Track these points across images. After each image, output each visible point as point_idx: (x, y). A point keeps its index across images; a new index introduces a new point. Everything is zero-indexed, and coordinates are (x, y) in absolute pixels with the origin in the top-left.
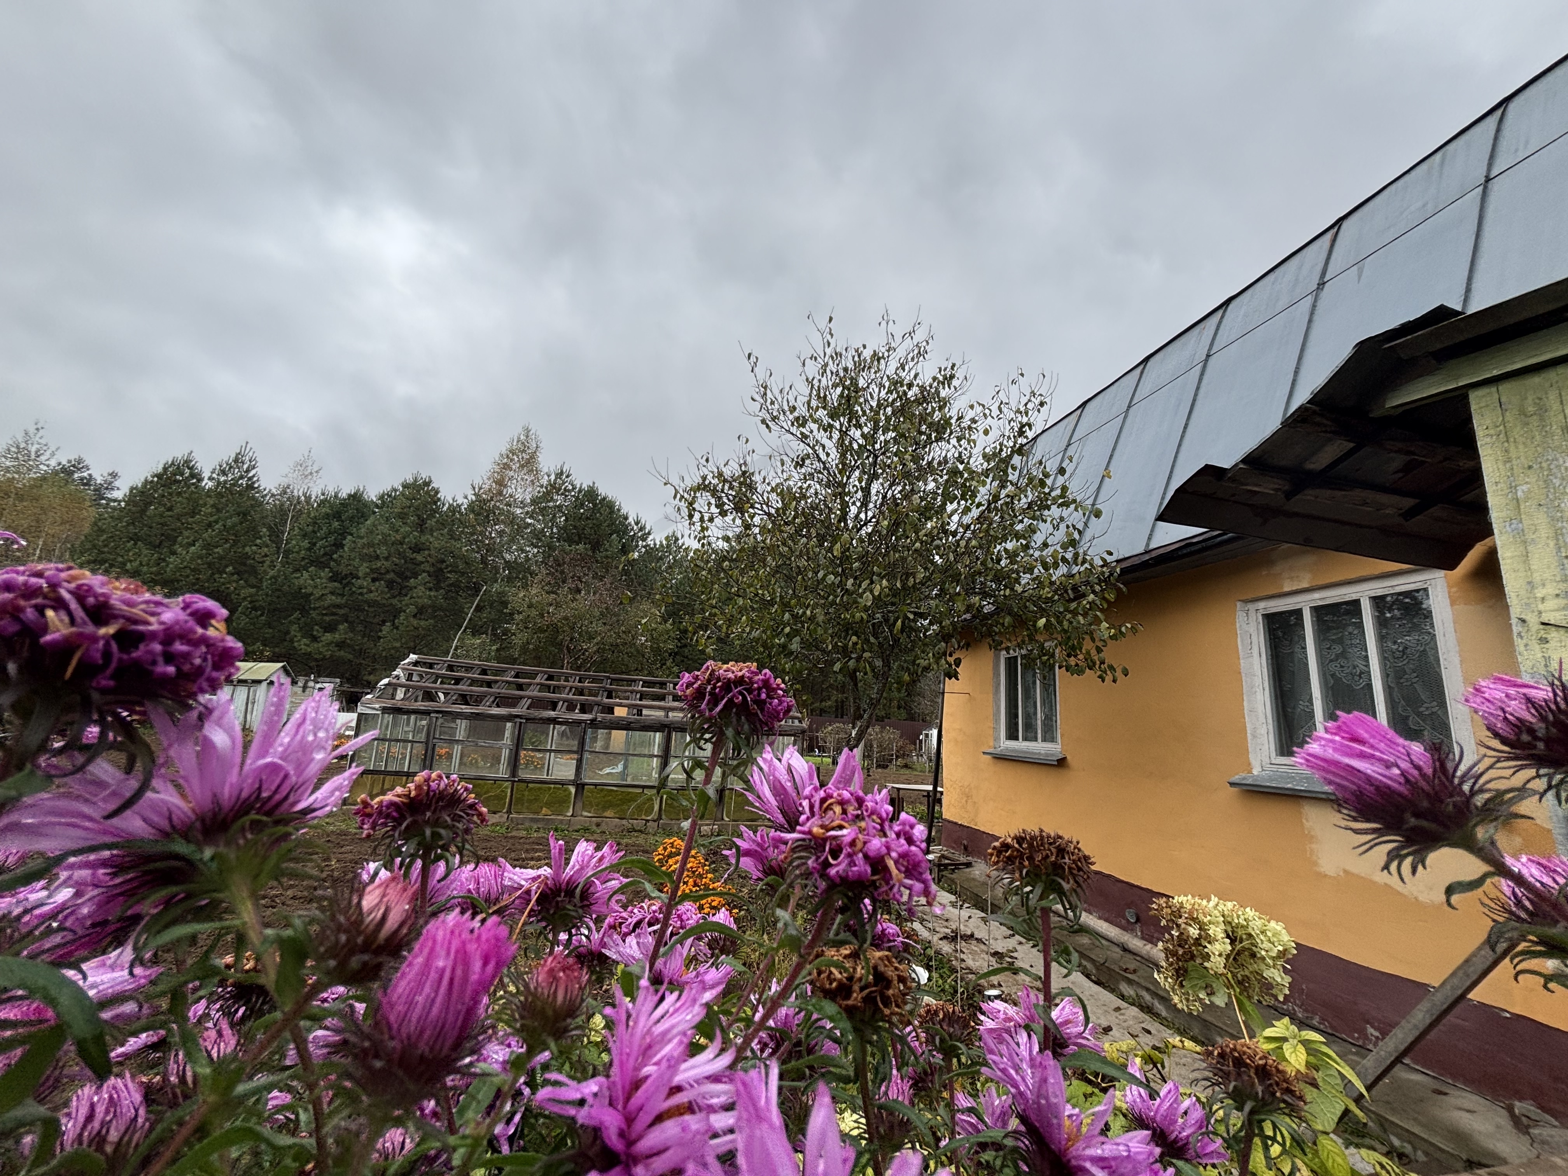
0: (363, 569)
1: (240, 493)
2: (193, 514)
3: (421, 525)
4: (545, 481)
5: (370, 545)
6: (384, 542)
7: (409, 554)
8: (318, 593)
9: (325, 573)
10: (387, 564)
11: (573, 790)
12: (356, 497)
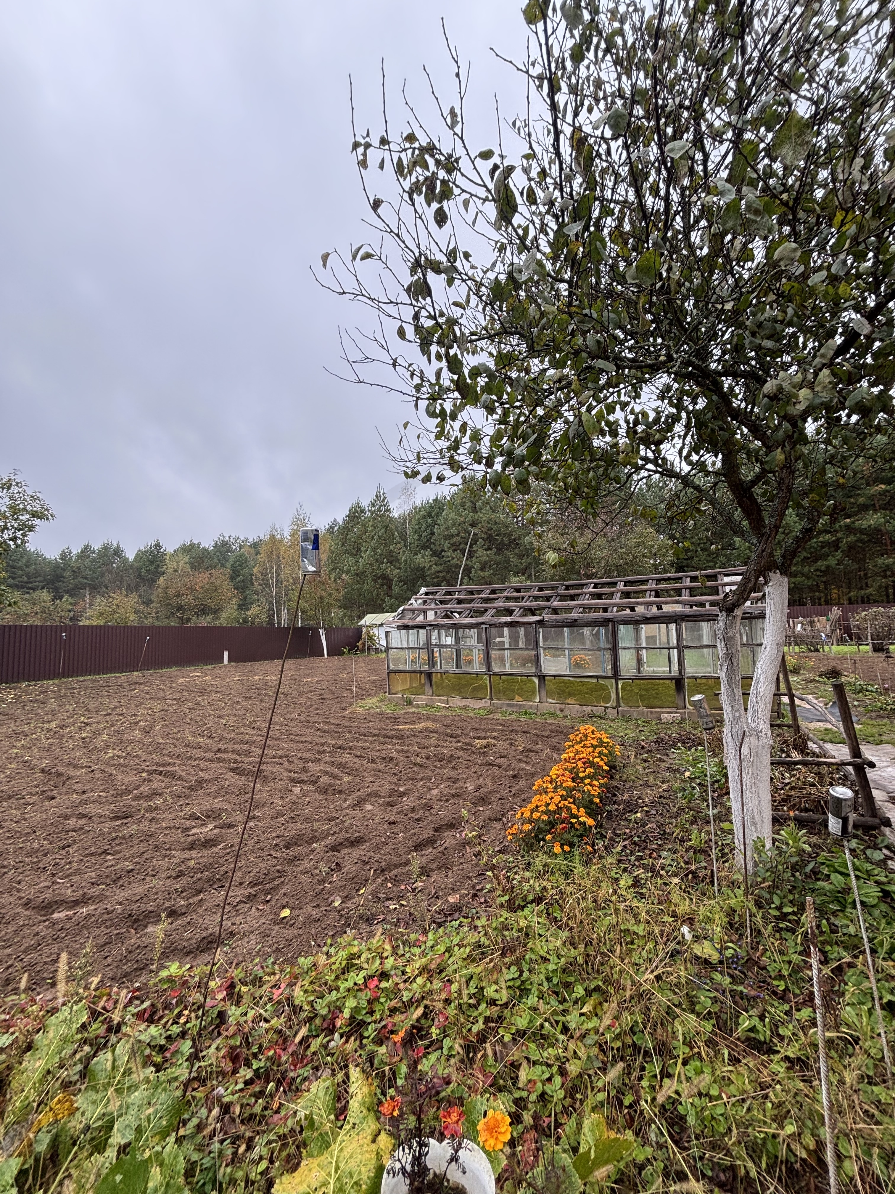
0: (447, 545)
1: (383, 515)
3: (475, 508)
5: (447, 529)
6: (454, 525)
7: (470, 528)
8: (427, 565)
9: (428, 552)
10: (459, 538)
11: (536, 681)
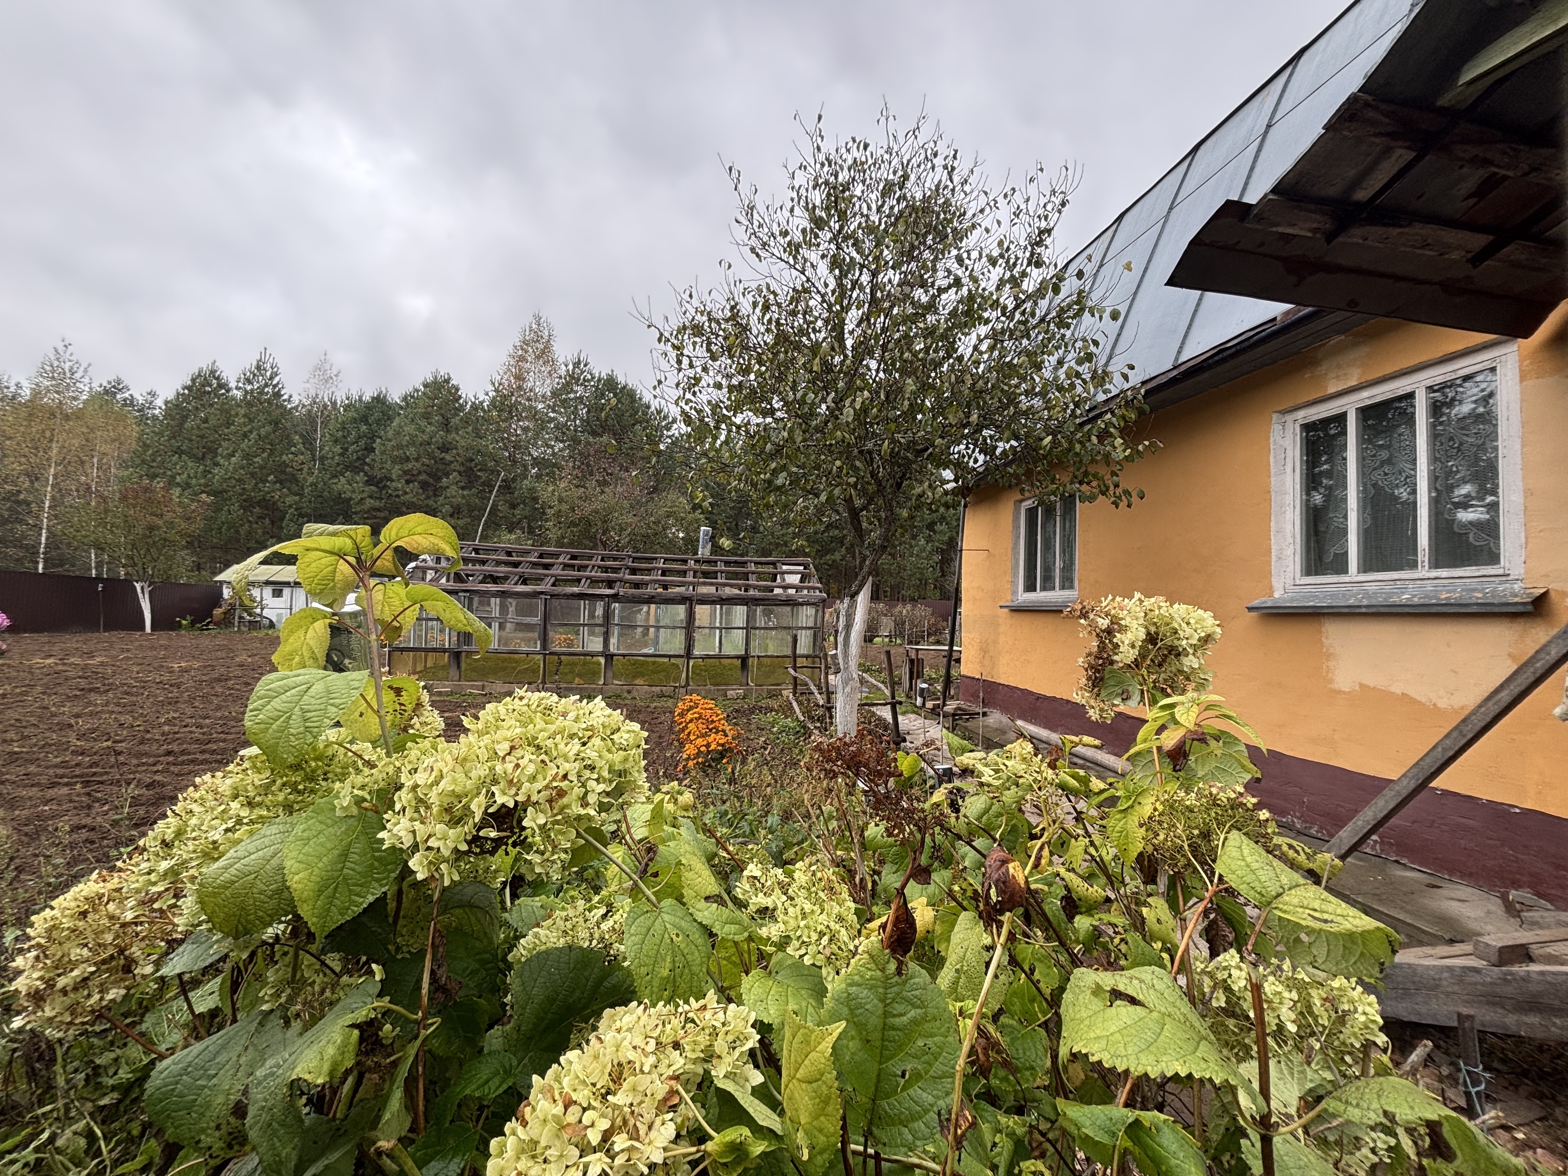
0: (396, 471)
1: (269, 401)
2: (228, 425)
3: (446, 425)
4: (563, 371)
5: (399, 447)
6: (412, 443)
7: (437, 453)
8: (357, 497)
9: (361, 477)
10: (418, 465)
11: (602, 660)
12: (379, 400)
